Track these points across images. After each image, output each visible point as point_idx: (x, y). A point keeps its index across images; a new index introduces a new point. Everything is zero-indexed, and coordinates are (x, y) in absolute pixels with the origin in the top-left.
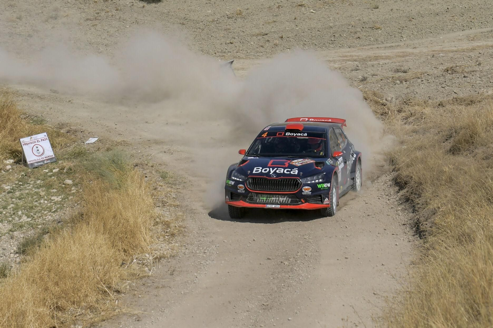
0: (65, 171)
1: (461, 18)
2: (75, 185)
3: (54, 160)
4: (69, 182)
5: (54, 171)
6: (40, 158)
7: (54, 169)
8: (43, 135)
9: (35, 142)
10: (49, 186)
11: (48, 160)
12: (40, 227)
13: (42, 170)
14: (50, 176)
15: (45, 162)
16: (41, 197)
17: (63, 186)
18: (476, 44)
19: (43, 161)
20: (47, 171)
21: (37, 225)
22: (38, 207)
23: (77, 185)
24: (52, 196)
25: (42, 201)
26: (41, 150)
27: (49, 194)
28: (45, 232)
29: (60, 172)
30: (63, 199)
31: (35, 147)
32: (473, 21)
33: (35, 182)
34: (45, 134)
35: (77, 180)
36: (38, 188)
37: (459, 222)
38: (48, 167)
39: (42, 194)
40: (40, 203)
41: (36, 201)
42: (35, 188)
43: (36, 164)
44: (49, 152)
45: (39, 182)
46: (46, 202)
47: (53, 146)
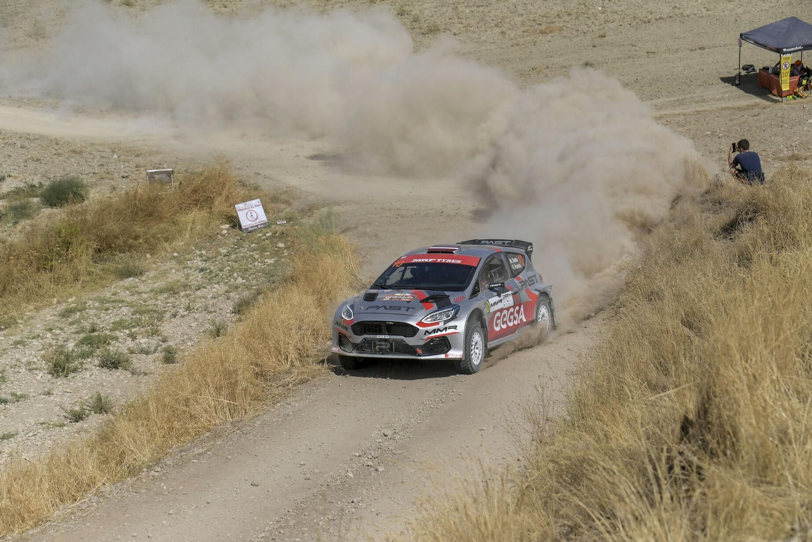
0: (277, 234)
1: (650, 88)
2: (287, 248)
3: (267, 224)
4: (281, 245)
5: (267, 235)
6: (254, 222)
7: (267, 233)
8: (257, 201)
9: (249, 208)
10: (263, 249)
11: (261, 224)
12: (254, 288)
13: (256, 234)
14: (264, 240)
15: (259, 227)
16: (255, 260)
17: (276, 249)
18: (663, 112)
19: (257, 226)
20: (261, 235)
21: (252, 286)
22: (252, 269)
23: (289, 248)
24: (266, 259)
25: (256, 264)
26: (255, 216)
27: (262, 256)
28: (259, 293)
29: (273, 236)
30: (275, 261)
31: (249, 213)
32: (661, 91)
33: (250, 246)
34: (259, 200)
35: (289, 243)
36: (253, 252)
37: (648, 280)
38: (261, 231)
39: (257, 256)
40: (254, 266)
41: (251, 264)
42: (250, 251)
43: (250, 229)
44: (263, 218)
45: (253, 245)
46: (260, 264)
47: (266, 212)
